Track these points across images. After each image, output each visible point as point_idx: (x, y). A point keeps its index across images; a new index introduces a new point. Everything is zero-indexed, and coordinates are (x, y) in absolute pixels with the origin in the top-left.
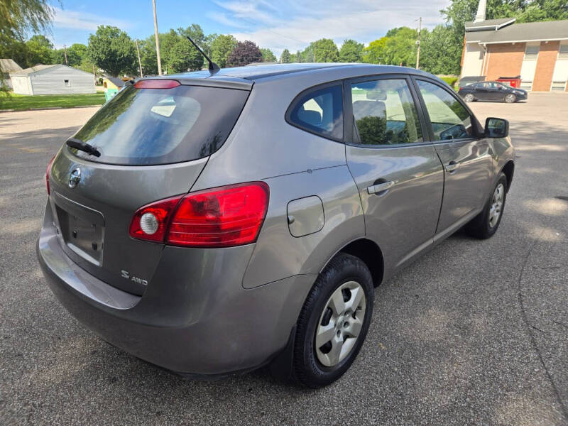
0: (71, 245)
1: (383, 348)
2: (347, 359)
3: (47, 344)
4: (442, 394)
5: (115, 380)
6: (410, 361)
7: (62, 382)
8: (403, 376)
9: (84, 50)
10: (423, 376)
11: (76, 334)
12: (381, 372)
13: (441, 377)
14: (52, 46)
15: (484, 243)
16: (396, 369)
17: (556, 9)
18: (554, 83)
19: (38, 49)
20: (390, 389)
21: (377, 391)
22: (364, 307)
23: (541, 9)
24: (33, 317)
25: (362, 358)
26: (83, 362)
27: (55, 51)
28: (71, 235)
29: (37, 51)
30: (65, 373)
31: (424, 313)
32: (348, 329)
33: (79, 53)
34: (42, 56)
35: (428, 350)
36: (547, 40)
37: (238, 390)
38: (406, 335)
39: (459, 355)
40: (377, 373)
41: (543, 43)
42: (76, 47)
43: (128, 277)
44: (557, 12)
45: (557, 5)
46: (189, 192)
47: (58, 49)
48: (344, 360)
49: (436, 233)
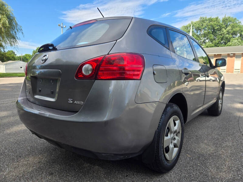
0: (36, 97)
1: (189, 156)
2: (175, 159)
3: (13, 159)
4: (226, 174)
5: (52, 174)
6: (204, 161)
7: (23, 176)
8: (204, 167)
9: (30, 56)
10: (213, 167)
11: (29, 155)
12: (192, 166)
13: (222, 167)
14: (16, 55)
15: (218, 117)
16: (199, 165)
17: (217, 44)
18: (221, 70)
19: (10, 55)
20: (199, 173)
21: (193, 174)
22: (181, 132)
23: (212, 44)
24: (6, 149)
25: (180, 161)
26: (34, 166)
27: (17, 57)
28: (38, 90)
29: (9, 56)
30: (24, 172)
31: (203, 142)
32: (175, 142)
33: (28, 57)
34: (11, 58)
35: (211, 156)
36: (216, 54)
37: (121, 176)
38: (198, 151)
39: (227, 158)
40: (190, 167)
41: (215, 55)
42: (26, 55)
43: (72, 102)
44: (218, 45)
45: (218, 42)
46: (108, 54)
47: (18, 56)
48: (174, 159)
49: (204, 104)
